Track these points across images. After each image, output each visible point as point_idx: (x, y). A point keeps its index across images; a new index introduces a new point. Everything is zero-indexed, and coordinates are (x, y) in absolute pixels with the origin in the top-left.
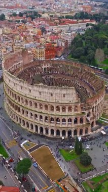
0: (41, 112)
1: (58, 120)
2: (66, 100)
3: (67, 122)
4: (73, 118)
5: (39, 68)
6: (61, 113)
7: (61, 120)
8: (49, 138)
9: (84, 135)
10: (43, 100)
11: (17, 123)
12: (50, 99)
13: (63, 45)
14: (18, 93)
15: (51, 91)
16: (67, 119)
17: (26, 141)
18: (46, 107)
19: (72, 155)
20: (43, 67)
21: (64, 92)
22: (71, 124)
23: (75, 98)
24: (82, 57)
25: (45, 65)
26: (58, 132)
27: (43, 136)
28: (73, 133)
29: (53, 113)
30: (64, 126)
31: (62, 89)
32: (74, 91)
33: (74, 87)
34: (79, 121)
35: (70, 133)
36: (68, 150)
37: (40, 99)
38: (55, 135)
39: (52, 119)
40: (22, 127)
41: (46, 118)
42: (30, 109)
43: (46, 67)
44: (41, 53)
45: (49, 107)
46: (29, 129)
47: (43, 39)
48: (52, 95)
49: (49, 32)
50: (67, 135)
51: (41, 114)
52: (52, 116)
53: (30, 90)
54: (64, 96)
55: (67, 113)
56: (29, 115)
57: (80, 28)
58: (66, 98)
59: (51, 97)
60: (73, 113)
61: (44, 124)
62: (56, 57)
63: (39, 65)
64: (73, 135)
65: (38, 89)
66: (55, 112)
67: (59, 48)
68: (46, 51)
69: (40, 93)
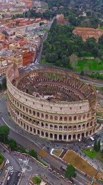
0: (61, 123)
2: (81, 111)
3: (82, 127)
4: (86, 124)
5: (28, 78)
6: (77, 121)
7: (77, 126)
8: (68, 143)
9: (92, 134)
10: (63, 113)
11: (34, 134)
12: (69, 112)
13: (34, 49)
14: (38, 110)
15: (70, 106)
16: (82, 125)
17: (53, 150)
18: (66, 118)
19: (93, 152)
21: (81, 105)
22: (84, 128)
23: (88, 108)
25: (32, 75)
26: (74, 136)
27: (62, 142)
28: (85, 135)
29: (71, 122)
30: (79, 131)
31: (80, 103)
32: (88, 103)
33: (88, 100)
34: (90, 125)
35: (83, 134)
36: (88, 150)
37: (60, 113)
38: (72, 139)
39: (70, 127)
40: (42, 137)
42: (50, 122)
44: (19, 61)
45: (68, 119)
46: (49, 138)
47: (12, 45)
48: (71, 108)
49: (11, 35)
50: (81, 137)
51: (60, 125)
52: (71, 125)
53: (51, 107)
54: (81, 108)
55: (82, 120)
56: (49, 126)
60: (86, 119)
61: (63, 132)
62: (32, 62)
64: (85, 136)
65: (59, 105)
66: (73, 121)
67: (31, 53)
68: (23, 58)
69: (61, 109)
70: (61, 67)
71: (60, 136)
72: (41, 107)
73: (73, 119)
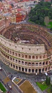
0: (23, 60)
1: (33, 63)
2: (38, 52)
4: (42, 62)
5: (15, 28)
6: (35, 59)
7: (35, 63)
8: (28, 74)
9: (48, 71)
10: (24, 52)
11: (7, 65)
12: (28, 52)
13: (25, 14)
14: (8, 48)
15: (30, 47)
16: (39, 63)
17: (15, 78)
18: (26, 56)
20: (17, 28)
21: (38, 47)
22: (41, 65)
23: (44, 51)
24: (37, 21)
25: (18, 27)
26: (33, 70)
27: (24, 73)
28: (42, 71)
29: (30, 60)
30: (37, 67)
31: (37, 46)
32: (44, 47)
33: (43, 44)
34: (45, 63)
35: (40, 70)
36: (41, 82)
37: (22, 52)
38: (31, 72)
39: (29, 63)
40: (11, 67)
41: (26, 63)
42: (16, 58)
43: (19, 27)
44: (14, 19)
45: (28, 57)
46: (15, 69)
47: (13, 11)
48: (30, 49)
49: (15, 6)
50: (38, 71)
51: (23, 61)
52: (30, 62)
53: (16, 47)
54: (37, 50)
55: (39, 59)
56: (15, 61)
57: (31, 4)
58: (38, 51)
59: (29, 51)
60: (42, 59)
61: (25, 66)
62: (22, 21)
63: (15, 27)
65: (21, 46)
66: (32, 59)
67: (23, 16)
68: (16, 18)
69: (23, 48)
70: (39, 24)
71: (23, 69)
72: (10, 46)
73: (32, 58)
